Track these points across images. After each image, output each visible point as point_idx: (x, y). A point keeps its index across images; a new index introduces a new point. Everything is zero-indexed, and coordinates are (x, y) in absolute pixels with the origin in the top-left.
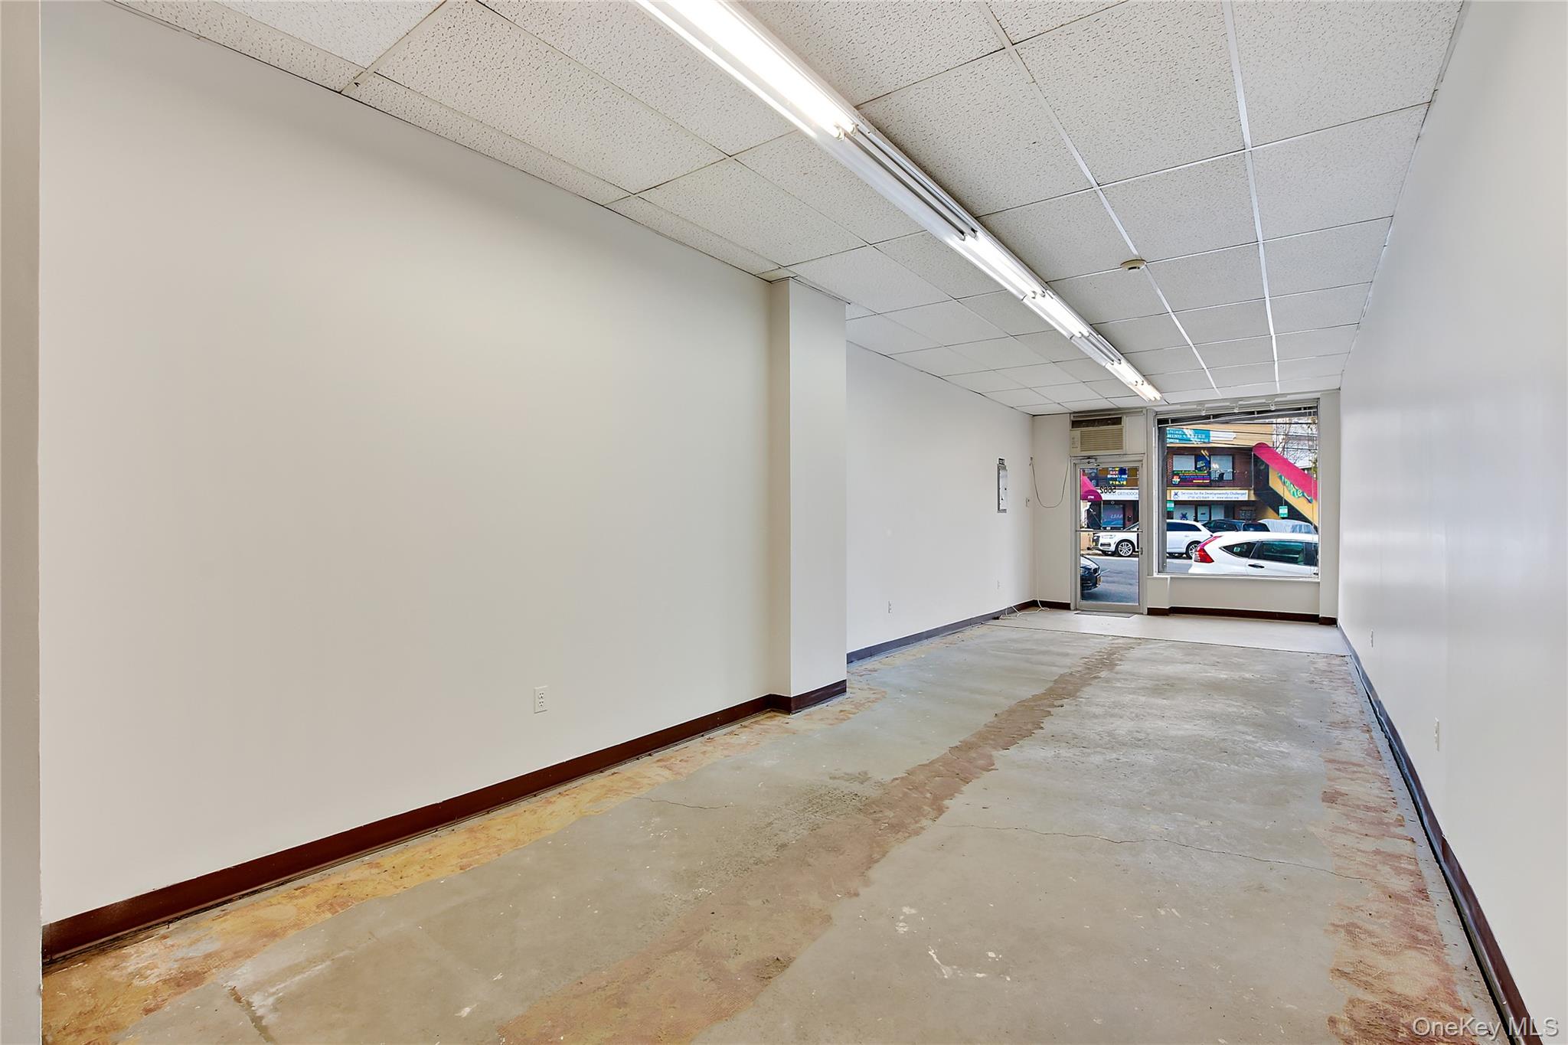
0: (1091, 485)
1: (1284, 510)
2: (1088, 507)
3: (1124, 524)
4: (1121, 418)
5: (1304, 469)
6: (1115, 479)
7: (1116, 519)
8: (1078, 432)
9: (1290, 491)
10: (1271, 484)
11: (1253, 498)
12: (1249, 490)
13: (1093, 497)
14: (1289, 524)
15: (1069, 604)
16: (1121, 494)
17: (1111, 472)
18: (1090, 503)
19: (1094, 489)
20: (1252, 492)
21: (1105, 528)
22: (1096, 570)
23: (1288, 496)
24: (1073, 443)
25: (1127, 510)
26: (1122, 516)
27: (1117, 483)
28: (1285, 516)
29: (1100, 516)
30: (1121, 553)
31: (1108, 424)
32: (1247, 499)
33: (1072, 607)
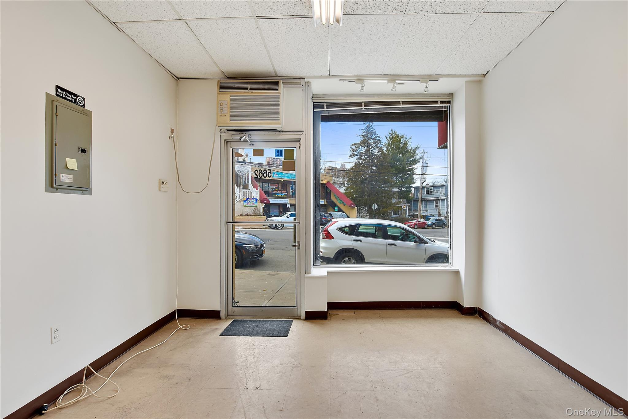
0: (265, 196)
1: (336, 208)
2: (264, 206)
3: (279, 214)
4: (278, 82)
5: (343, 193)
6: (275, 194)
7: (276, 212)
8: (227, 97)
9: (338, 201)
10: (331, 198)
11: (326, 204)
12: (324, 200)
13: (266, 201)
14: (339, 213)
15: (218, 312)
16: (278, 200)
17: (274, 191)
18: (264, 204)
19: (267, 198)
20: (326, 201)
21: (271, 216)
22: (262, 246)
23: (337, 203)
24: (221, 110)
25: (280, 208)
26: (278, 210)
27: (276, 196)
28: (337, 210)
29: (269, 210)
30: (278, 228)
31: (264, 89)
32: (324, 204)
33: (223, 315)
